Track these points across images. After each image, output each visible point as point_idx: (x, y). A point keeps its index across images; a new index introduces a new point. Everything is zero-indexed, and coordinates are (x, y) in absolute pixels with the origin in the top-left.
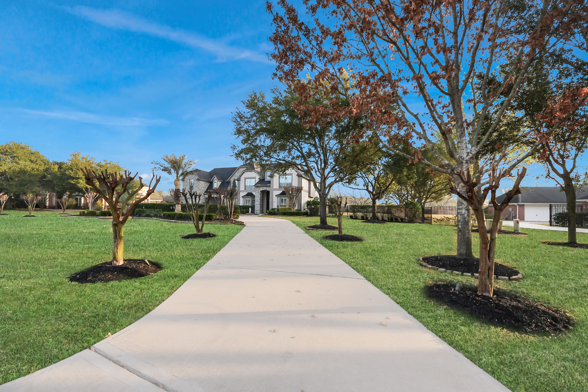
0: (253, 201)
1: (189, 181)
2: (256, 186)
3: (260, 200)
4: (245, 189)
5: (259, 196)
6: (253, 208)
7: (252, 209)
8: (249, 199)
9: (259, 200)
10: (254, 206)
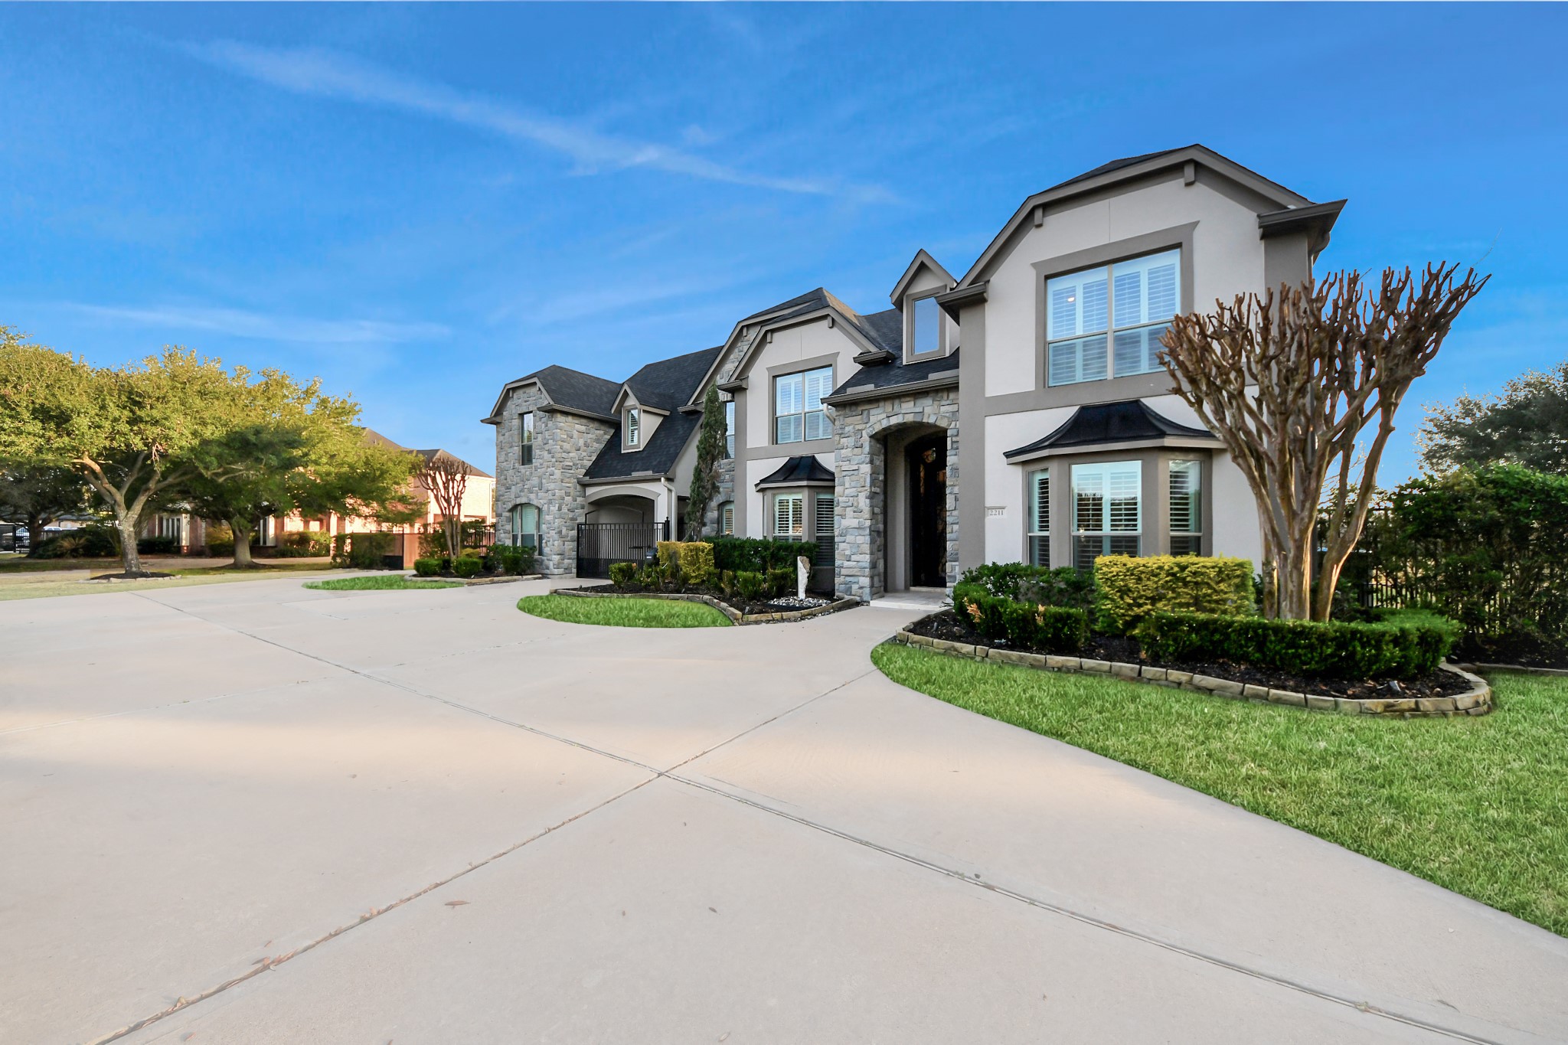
0: (824, 511)
1: (516, 422)
2: (842, 402)
3: (872, 496)
4: (775, 440)
5: (866, 469)
6: (821, 553)
7: (813, 563)
8: (798, 496)
9: (864, 503)
10: (831, 541)
